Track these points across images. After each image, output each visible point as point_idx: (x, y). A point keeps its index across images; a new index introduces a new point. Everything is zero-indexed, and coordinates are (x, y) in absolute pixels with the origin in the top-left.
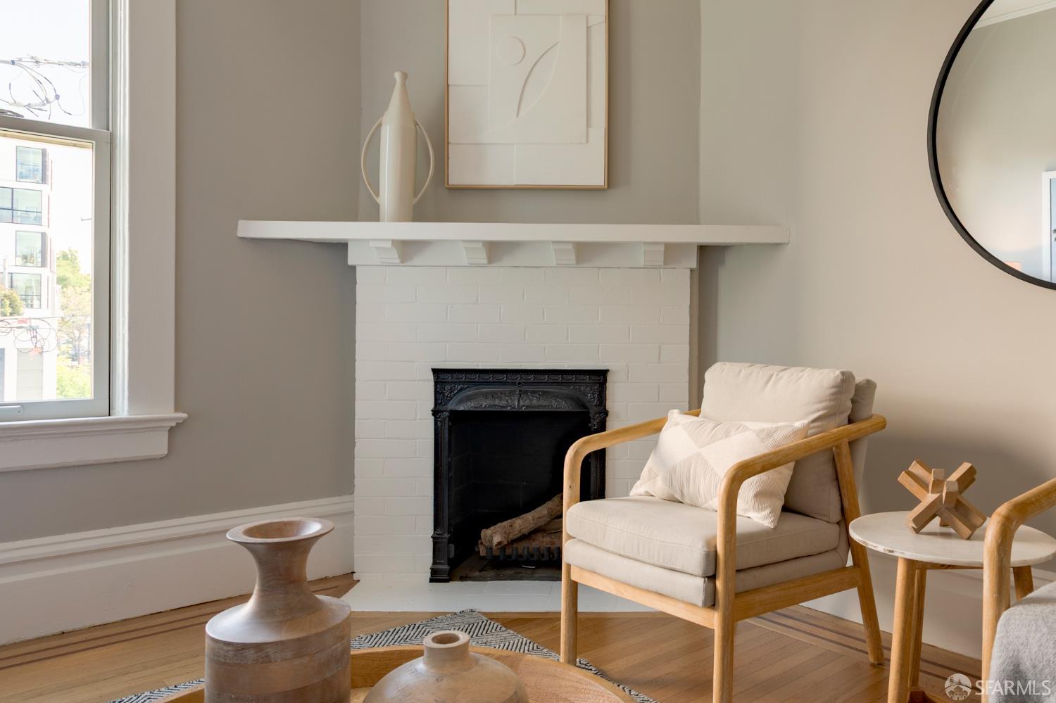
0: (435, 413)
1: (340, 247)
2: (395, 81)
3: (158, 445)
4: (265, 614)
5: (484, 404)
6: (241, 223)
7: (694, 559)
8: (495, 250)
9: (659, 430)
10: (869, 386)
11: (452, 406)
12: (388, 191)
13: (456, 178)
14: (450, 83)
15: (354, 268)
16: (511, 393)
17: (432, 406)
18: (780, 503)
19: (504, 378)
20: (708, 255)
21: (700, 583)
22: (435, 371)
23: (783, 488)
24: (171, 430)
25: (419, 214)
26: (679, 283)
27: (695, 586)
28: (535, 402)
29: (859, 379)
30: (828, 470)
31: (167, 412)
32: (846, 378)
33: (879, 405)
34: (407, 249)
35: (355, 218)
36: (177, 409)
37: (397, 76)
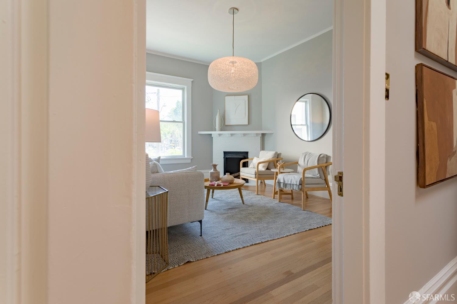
0: (224, 158)
1: (211, 134)
2: (218, 111)
3: (189, 161)
4: (214, 170)
5: (230, 157)
6: (199, 132)
7: (254, 173)
8: (232, 135)
9: (253, 159)
10: (280, 154)
11: (226, 157)
12: (217, 127)
13: (226, 124)
14: (226, 110)
15: (212, 137)
16: (234, 155)
17: (223, 157)
18: (266, 168)
19: (233, 153)
20: (263, 135)
21: (255, 175)
22: (224, 152)
23: (267, 166)
24: (191, 159)
25: (221, 130)
26: (259, 139)
27: (254, 176)
28: (238, 156)
29: (278, 153)
30: (273, 164)
31: (191, 157)
32: (276, 153)
33: (282, 156)
34: (220, 135)
35: (212, 131)
36: (192, 157)
37: (218, 110)
